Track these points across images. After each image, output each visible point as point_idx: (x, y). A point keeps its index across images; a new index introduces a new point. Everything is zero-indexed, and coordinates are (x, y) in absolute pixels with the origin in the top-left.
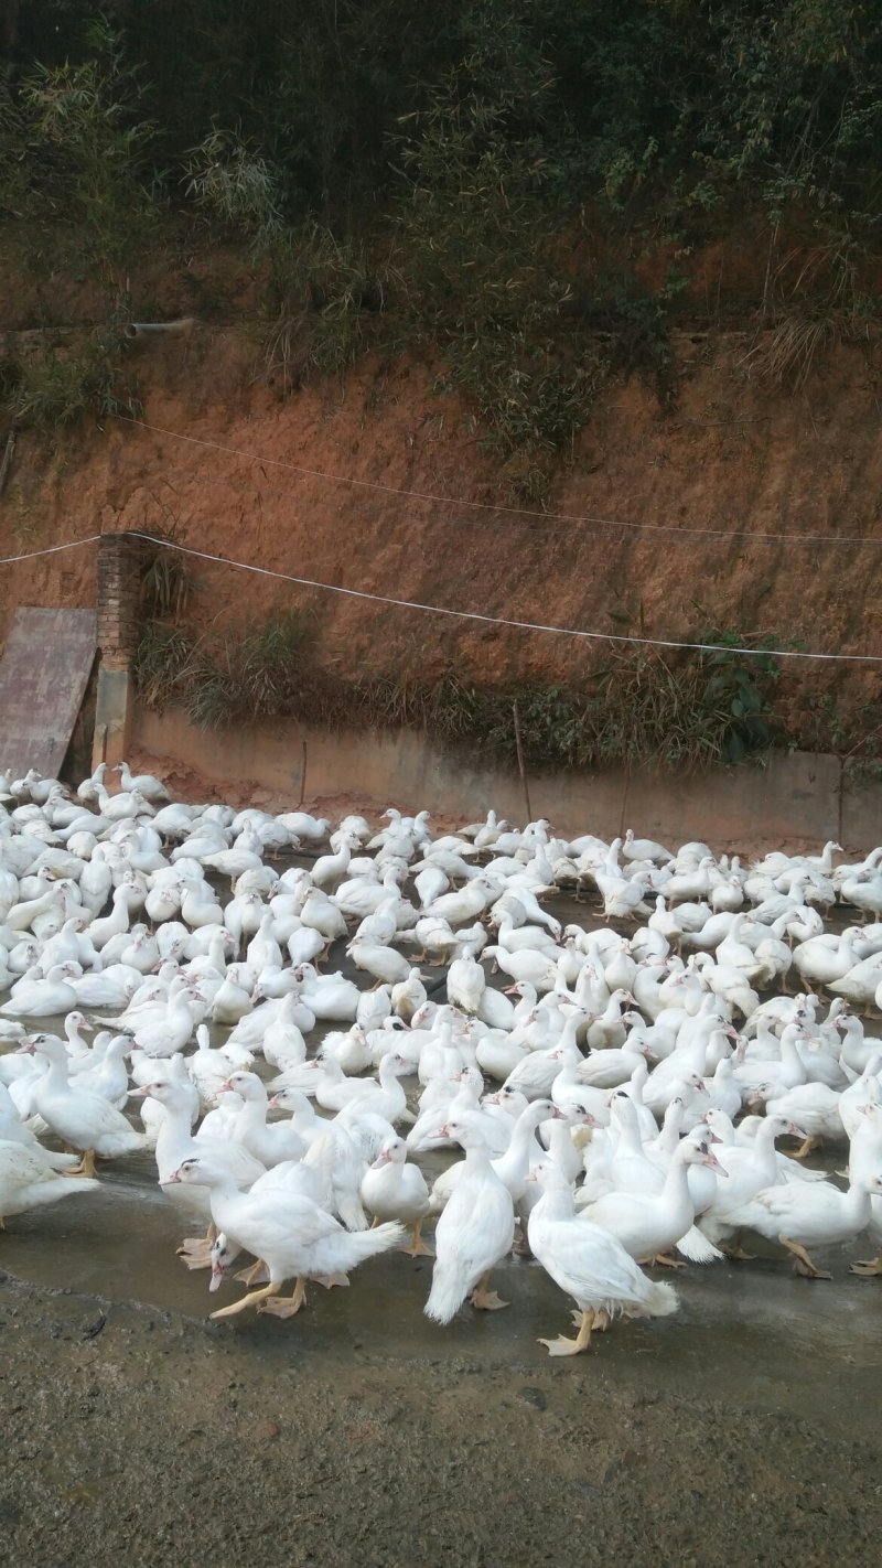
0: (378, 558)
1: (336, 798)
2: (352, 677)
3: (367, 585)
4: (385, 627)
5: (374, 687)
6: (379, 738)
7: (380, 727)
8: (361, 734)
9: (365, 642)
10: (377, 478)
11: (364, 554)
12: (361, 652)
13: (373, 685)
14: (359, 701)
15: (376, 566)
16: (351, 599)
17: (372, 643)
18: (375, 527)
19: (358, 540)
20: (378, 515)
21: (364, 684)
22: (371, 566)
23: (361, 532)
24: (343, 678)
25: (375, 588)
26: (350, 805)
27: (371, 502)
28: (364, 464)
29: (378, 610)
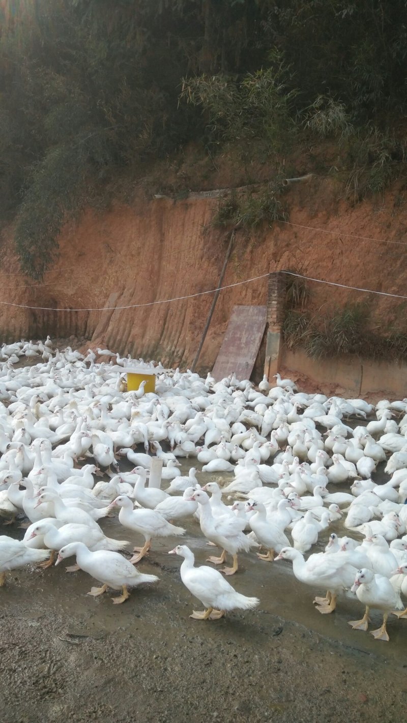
0: (400, 277)
1: (377, 393)
2: (386, 335)
3: (394, 290)
4: (403, 311)
5: (397, 339)
6: (400, 364)
7: (400, 359)
8: (390, 362)
9: (393, 318)
10: (400, 239)
11: (393, 276)
12: (391, 323)
14: (390, 346)
16: (386, 297)
17: (396, 318)
18: (399, 263)
19: (390, 269)
21: (392, 338)
22: (397, 281)
23: (391, 265)
24: (381, 335)
25: (398, 292)
26: (384, 396)
27: (397, 250)
28: (393, 233)
29: (399, 302)
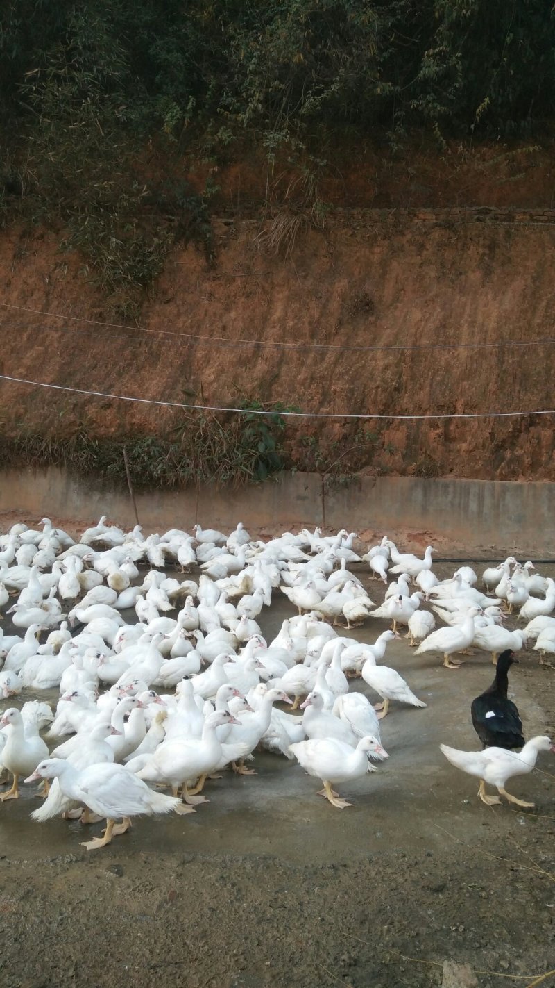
0: (28, 356)
2: (13, 434)
3: (21, 373)
4: (34, 401)
5: (29, 441)
6: (34, 473)
7: (35, 466)
8: (22, 472)
9: (22, 411)
10: (25, 303)
11: (18, 353)
12: (19, 418)
13: (29, 439)
14: (19, 449)
15: (27, 361)
16: (10, 383)
17: (26, 411)
18: (25, 336)
19: (13, 344)
20: (27, 328)
21: (22, 438)
22: (24, 361)
23: (15, 339)
24: (7, 435)
25: (26, 375)
26: (16, 518)
27: (21, 319)
28: (15, 294)
29: (29, 390)
